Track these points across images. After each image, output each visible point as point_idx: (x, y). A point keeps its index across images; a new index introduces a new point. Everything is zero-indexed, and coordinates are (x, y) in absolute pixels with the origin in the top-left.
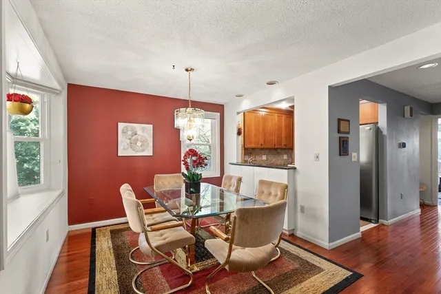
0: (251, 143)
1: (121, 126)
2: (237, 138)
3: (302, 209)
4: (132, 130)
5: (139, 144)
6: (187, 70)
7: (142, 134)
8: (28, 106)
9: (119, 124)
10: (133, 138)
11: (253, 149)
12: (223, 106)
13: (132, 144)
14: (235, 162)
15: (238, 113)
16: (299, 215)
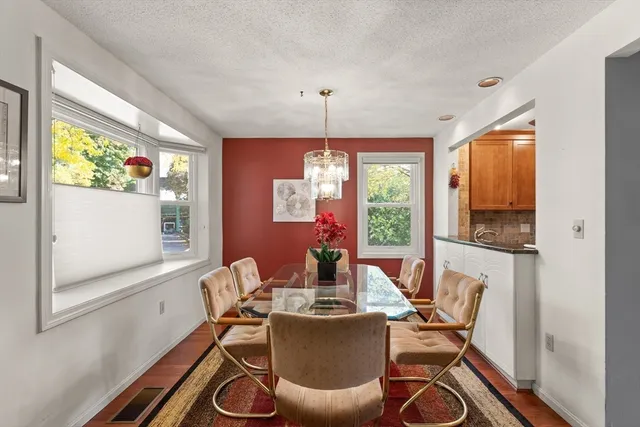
0: (484, 201)
1: (277, 183)
2: (450, 195)
3: (550, 342)
4: (290, 189)
5: (298, 206)
6: (322, 93)
7: (301, 192)
8: (146, 169)
9: (275, 181)
10: (291, 198)
11: (497, 212)
12: (431, 140)
13: (290, 207)
14: (446, 235)
15: (452, 149)
16: (544, 353)
